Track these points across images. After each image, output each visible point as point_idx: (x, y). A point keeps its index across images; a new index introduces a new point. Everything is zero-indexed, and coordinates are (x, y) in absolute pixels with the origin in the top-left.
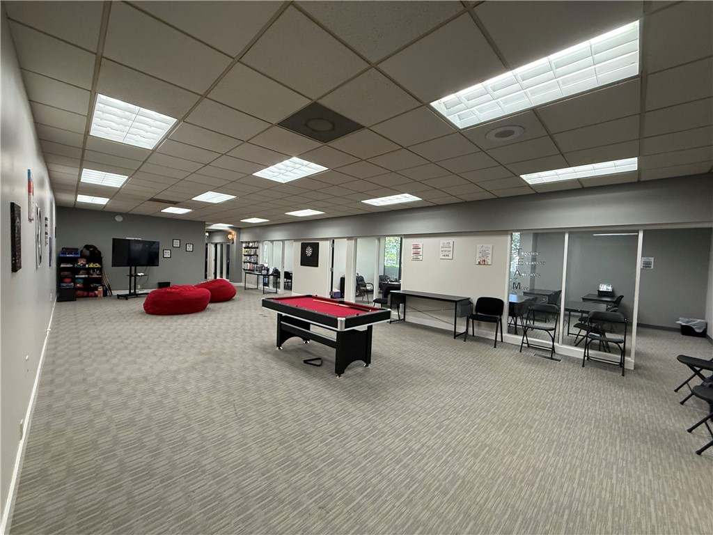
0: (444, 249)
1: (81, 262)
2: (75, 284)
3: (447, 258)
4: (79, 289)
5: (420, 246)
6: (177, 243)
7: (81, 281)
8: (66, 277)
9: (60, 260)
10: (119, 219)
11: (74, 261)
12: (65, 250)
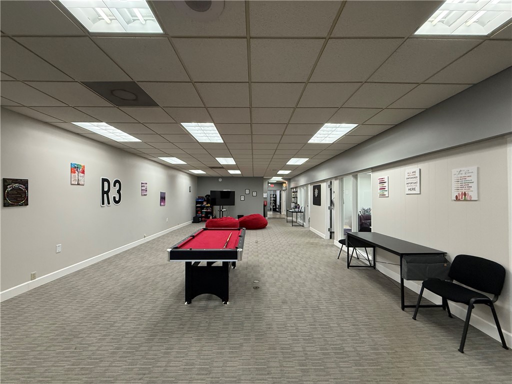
0: (410, 181)
1: (205, 203)
2: (202, 214)
3: (413, 192)
4: (203, 217)
5: (386, 180)
6: (247, 192)
7: (204, 213)
8: (199, 211)
9: (197, 203)
10: (220, 180)
11: (201, 203)
12: (199, 198)
